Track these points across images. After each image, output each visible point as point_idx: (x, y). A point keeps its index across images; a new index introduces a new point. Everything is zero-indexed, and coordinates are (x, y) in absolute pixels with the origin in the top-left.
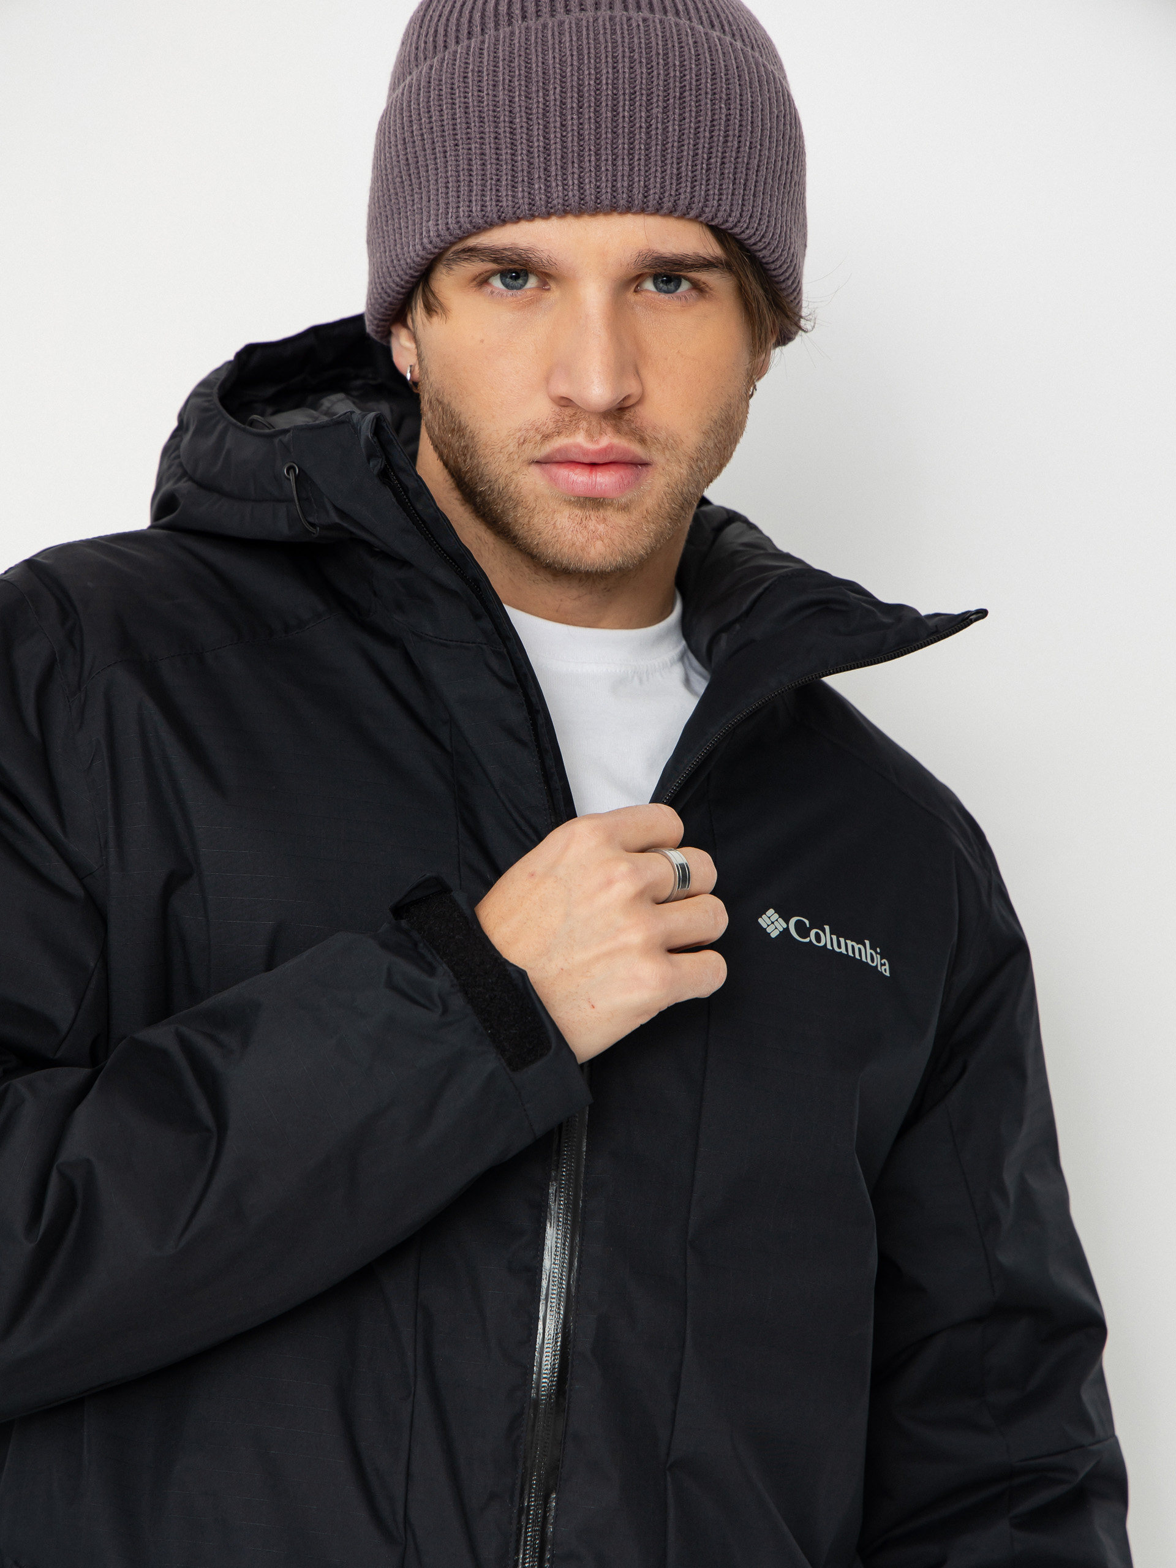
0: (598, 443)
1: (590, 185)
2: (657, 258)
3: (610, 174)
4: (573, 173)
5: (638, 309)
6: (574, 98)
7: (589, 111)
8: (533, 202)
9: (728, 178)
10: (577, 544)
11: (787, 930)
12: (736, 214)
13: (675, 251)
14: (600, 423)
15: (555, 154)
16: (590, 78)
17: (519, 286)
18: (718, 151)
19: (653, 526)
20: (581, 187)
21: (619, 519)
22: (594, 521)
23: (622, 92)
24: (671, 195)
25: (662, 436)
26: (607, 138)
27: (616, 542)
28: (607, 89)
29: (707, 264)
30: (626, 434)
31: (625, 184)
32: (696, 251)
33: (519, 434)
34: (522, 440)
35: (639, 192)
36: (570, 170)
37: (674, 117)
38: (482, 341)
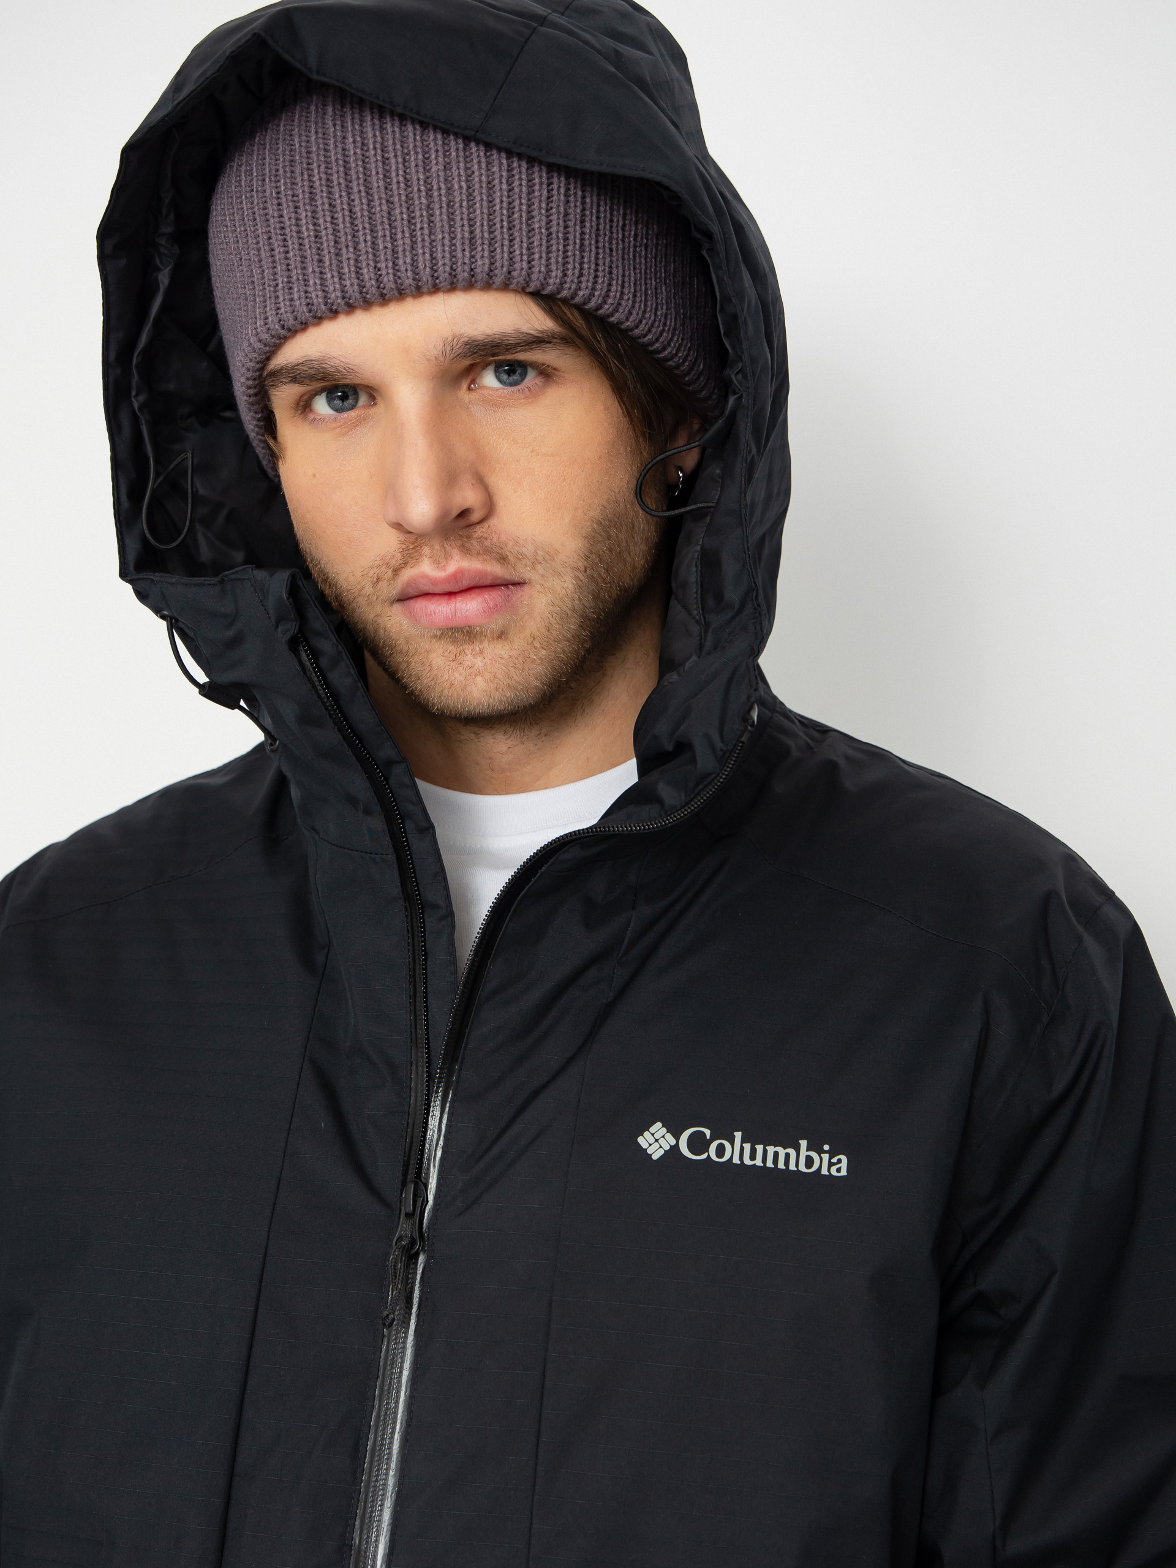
0: (445, 570)
1: (368, 269)
2: (467, 343)
3: (389, 252)
4: (348, 259)
5: (477, 411)
6: (340, 173)
7: (359, 184)
8: (311, 302)
9: (539, 233)
10: (456, 683)
11: (675, 1148)
12: (556, 274)
13: (489, 332)
14: (443, 546)
15: (327, 240)
16: (355, 146)
17: (350, 407)
18: (521, 204)
19: (544, 652)
20: (358, 274)
21: (501, 650)
22: (470, 656)
23: (393, 154)
24: (465, 263)
25: (529, 550)
26: (381, 211)
27: (499, 676)
28: (375, 155)
29: (538, 341)
30: (478, 554)
31: (408, 260)
32: (516, 326)
33: (372, 573)
34: (375, 580)
35: (425, 266)
36: (345, 256)
37: (459, 172)
38: (314, 476)
